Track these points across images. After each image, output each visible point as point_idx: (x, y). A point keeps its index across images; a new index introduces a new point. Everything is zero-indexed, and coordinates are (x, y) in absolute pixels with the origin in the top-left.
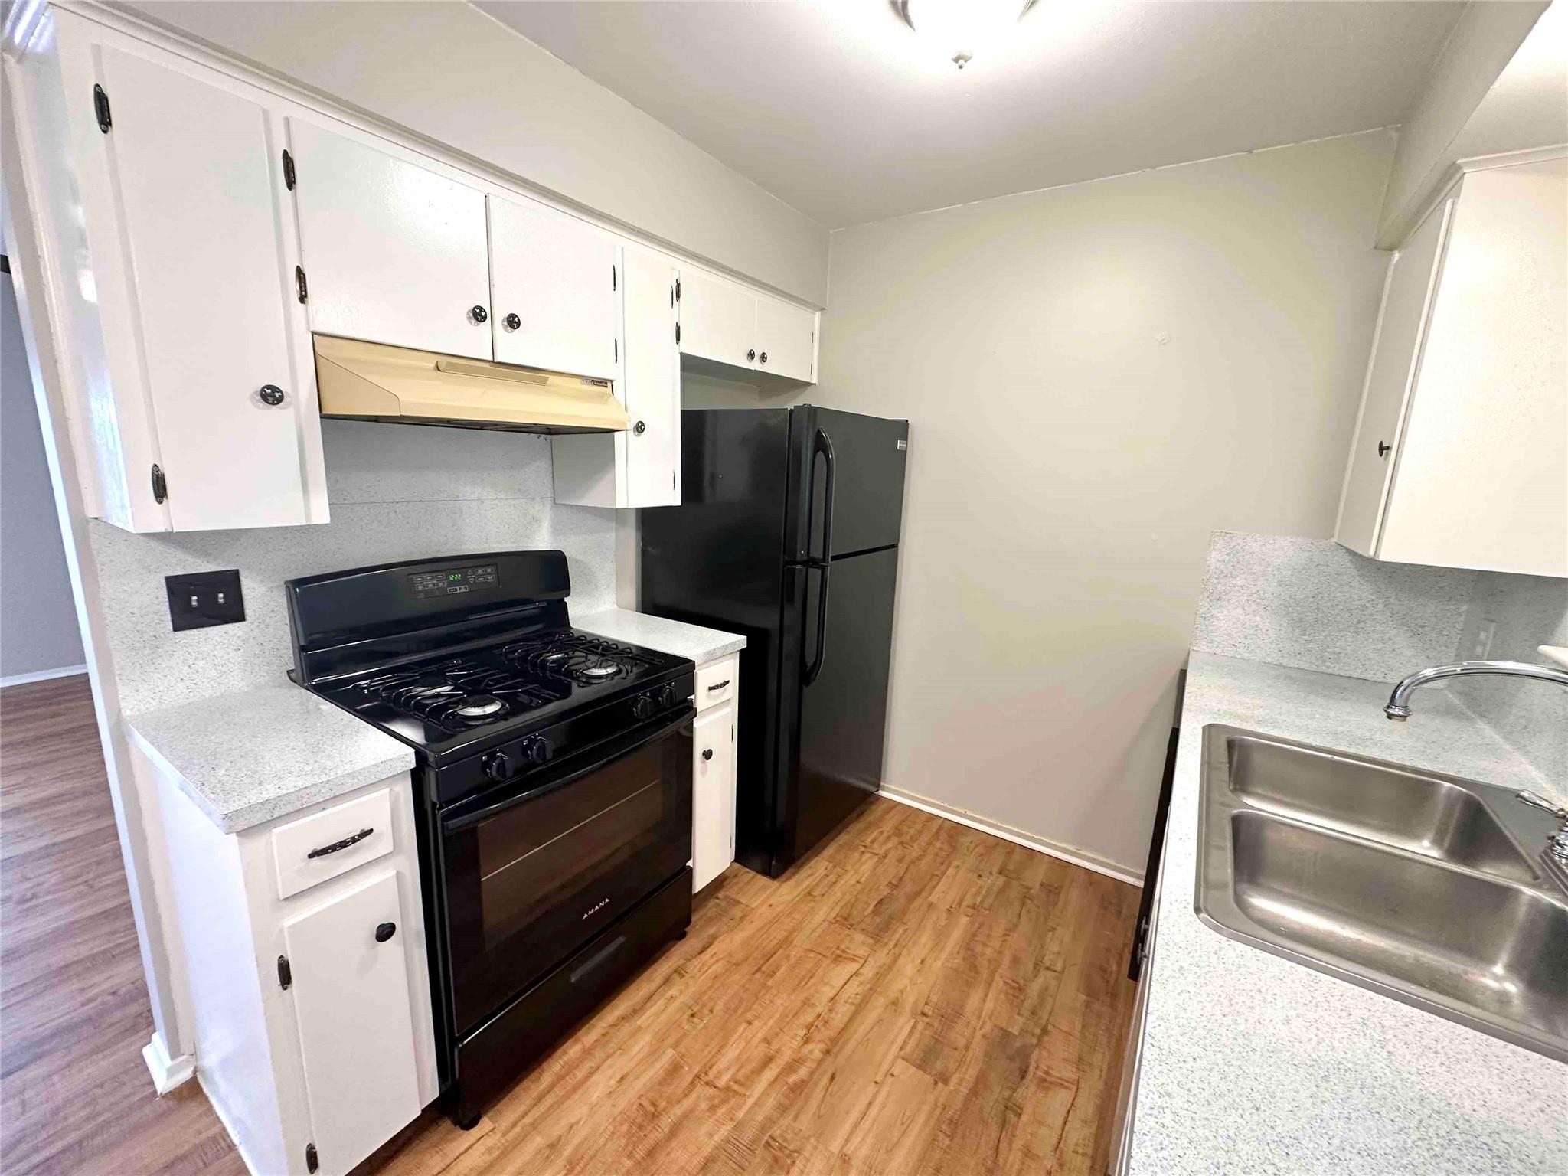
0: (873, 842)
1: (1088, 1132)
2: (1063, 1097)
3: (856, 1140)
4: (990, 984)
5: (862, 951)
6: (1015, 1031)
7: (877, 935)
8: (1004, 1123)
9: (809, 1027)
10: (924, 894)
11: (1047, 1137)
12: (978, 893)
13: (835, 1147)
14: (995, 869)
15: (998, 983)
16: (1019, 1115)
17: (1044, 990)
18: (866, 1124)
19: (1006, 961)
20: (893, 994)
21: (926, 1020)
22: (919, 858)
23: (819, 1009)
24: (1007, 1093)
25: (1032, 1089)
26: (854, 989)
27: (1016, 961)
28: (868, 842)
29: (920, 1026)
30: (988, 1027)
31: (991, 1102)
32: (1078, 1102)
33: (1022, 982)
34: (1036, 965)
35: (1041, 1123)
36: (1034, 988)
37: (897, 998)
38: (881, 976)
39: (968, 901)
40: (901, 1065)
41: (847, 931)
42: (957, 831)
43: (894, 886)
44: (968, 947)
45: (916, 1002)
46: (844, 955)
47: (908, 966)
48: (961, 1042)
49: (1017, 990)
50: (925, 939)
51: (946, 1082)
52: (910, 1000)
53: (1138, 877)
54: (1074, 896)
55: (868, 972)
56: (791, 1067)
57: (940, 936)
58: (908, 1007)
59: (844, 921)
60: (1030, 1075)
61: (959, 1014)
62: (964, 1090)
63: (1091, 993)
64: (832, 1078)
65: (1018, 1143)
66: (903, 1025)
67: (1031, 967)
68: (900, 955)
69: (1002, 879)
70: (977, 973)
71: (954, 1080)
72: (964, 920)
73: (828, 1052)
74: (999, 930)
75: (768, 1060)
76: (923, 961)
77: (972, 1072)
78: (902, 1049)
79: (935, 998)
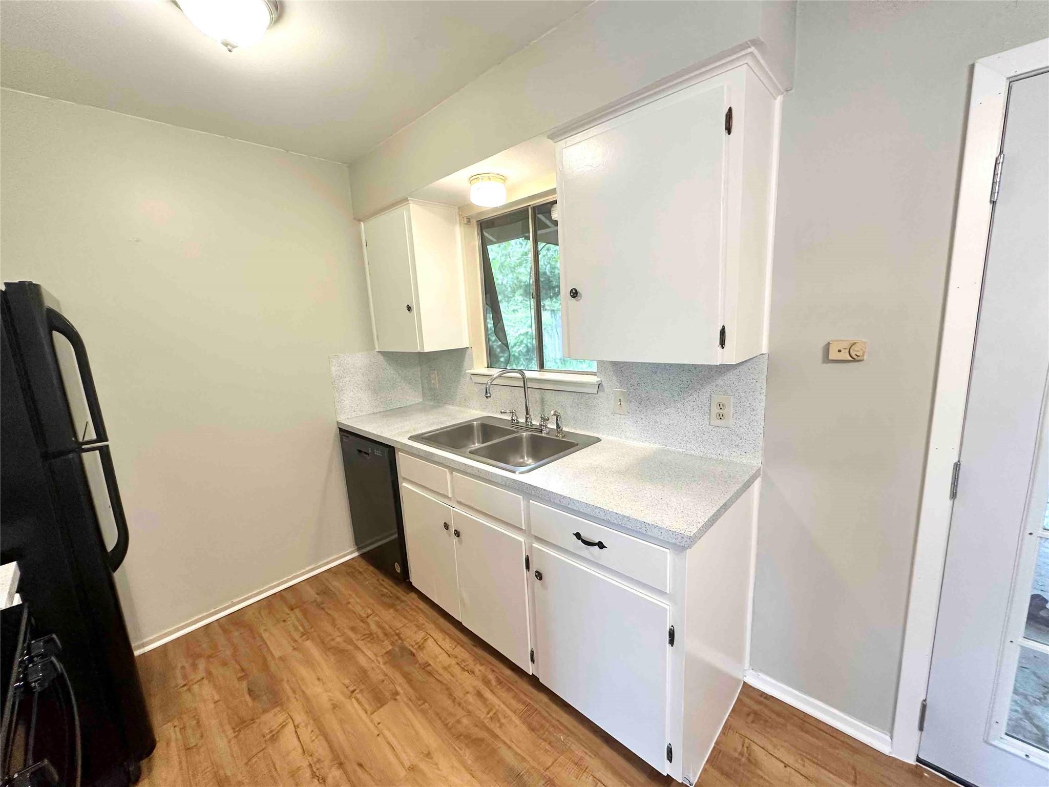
0: (185, 677)
1: (448, 640)
2: (430, 642)
3: (403, 756)
4: (359, 649)
5: (281, 718)
6: (390, 648)
7: (276, 700)
8: (430, 674)
9: (314, 775)
10: (269, 659)
11: (443, 657)
12: (296, 629)
13: (402, 773)
14: (287, 611)
15: (360, 644)
16: (430, 665)
17: (377, 623)
18: (399, 749)
19: (352, 635)
20: (328, 706)
21: (357, 691)
22: (235, 649)
23: (305, 764)
24: (417, 666)
25: (420, 653)
26: (306, 734)
27: (353, 629)
28: (181, 682)
29: (359, 696)
30: (380, 659)
31: (418, 675)
32: (435, 638)
33: (367, 632)
34: (362, 621)
35: (437, 657)
36: (373, 627)
37: (332, 704)
38: (311, 711)
39: (296, 636)
40: (376, 717)
41: (255, 725)
42: (236, 619)
43: (244, 675)
44: (327, 648)
45: (342, 693)
46: (274, 733)
47: (315, 689)
48: (381, 677)
49: (370, 637)
50: (303, 671)
51: (397, 693)
52: (339, 697)
53: (352, 553)
54: (337, 585)
55: (300, 717)
57: (309, 662)
58: (342, 698)
59: (241, 724)
60: (414, 651)
61: (365, 672)
62: (406, 686)
63: (392, 606)
64: (360, 765)
65: (441, 671)
66: (353, 707)
67: (361, 624)
68: (303, 692)
69: (297, 611)
70: (347, 651)
71: (399, 689)
72: (308, 644)
73: (341, 765)
74: (329, 628)
76: (319, 679)
77: (400, 679)
78: (366, 713)
79: (347, 682)
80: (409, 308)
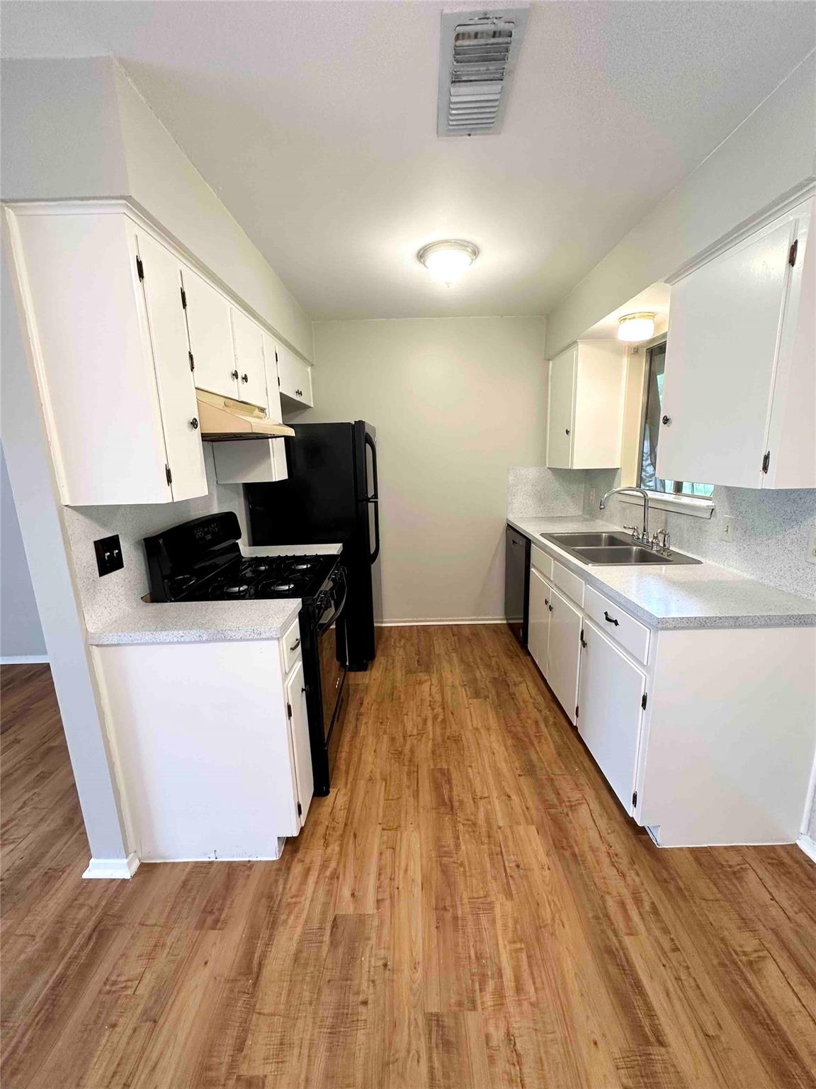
0: (395, 643)
1: (535, 689)
2: (523, 685)
3: (475, 723)
4: (478, 668)
5: (427, 678)
6: (497, 676)
7: (428, 670)
8: (513, 699)
9: (430, 705)
10: (433, 653)
11: (527, 697)
12: (451, 645)
13: (470, 727)
14: (451, 635)
15: (481, 667)
16: (515, 695)
17: (496, 662)
18: (474, 717)
19: (479, 660)
20: (450, 684)
21: (467, 686)
22: (420, 641)
23: (428, 699)
24: (508, 692)
25: (514, 687)
26: (434, 690)
27: (481, 659)
28: (393, 644)
29: (467, 689)
30: (488, 679)
31: (505, 695)
32: (528, 685)
33: (488, 663)
34: (489, 657)
35: (522, 693)
36: (493, 662)
37: (452, 684)
38: (441, 680)
39: (450, 648)
40: (470, 701)
41: (414, 675)
42: (425, 629)
43: (419, 653)
44: (462, 660)
45: (460, 683)
46: (421, 681)
47: (447, 674)
48: (484, 686)
49: (488, 666)
50: (445, 664)
51: (488, 698)
52: (457, 683)
53: (502, 620)
54: (484, 633)
55: (435, 681)
56: (435, 718)
57: (450, 662)
58: (458, 685)
59: (409, 672)
60: (510, 684)
61: (476, 680)
62: (495, 697)
63: (511, 658)
64: (452, 713)
65: (520, 700)
66: (462, 691)
67: (487, 658)
68: (441, 673)
69: (456, 638)
70: (472, 666)
71: (490, 696)
72: (454, 655)
73: (444, 708)
74: (469, 653)
75: (425, 721)
76: (451, 671)
77: (494, 692)
78: (467, 696)
79: (465, 679)
80: (567, 432)
